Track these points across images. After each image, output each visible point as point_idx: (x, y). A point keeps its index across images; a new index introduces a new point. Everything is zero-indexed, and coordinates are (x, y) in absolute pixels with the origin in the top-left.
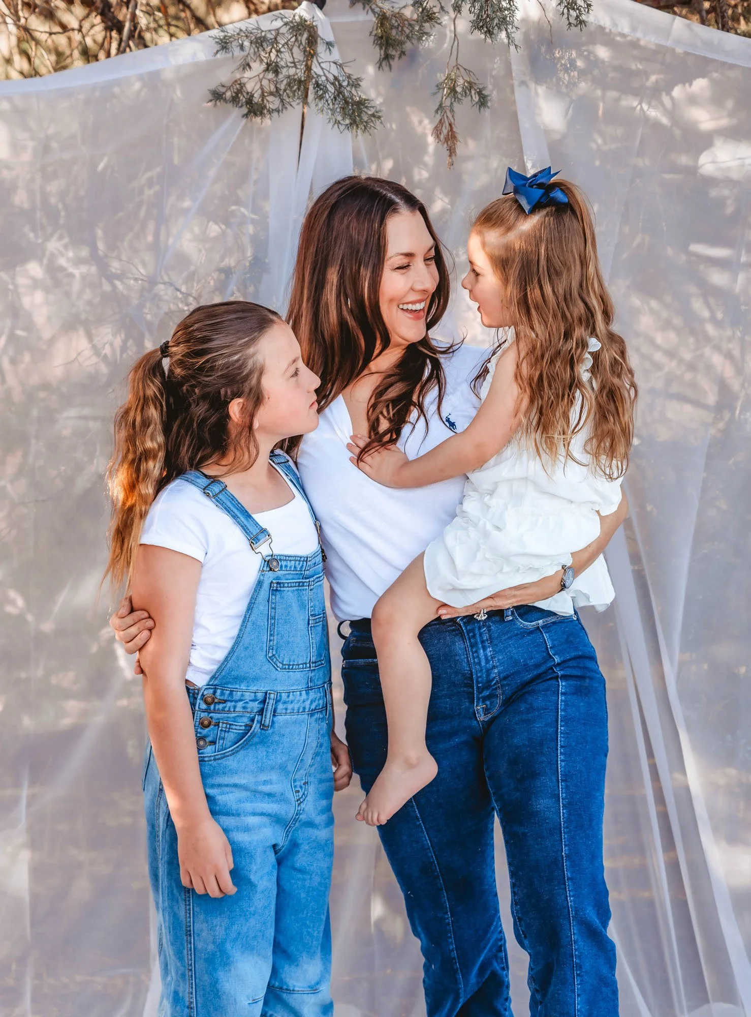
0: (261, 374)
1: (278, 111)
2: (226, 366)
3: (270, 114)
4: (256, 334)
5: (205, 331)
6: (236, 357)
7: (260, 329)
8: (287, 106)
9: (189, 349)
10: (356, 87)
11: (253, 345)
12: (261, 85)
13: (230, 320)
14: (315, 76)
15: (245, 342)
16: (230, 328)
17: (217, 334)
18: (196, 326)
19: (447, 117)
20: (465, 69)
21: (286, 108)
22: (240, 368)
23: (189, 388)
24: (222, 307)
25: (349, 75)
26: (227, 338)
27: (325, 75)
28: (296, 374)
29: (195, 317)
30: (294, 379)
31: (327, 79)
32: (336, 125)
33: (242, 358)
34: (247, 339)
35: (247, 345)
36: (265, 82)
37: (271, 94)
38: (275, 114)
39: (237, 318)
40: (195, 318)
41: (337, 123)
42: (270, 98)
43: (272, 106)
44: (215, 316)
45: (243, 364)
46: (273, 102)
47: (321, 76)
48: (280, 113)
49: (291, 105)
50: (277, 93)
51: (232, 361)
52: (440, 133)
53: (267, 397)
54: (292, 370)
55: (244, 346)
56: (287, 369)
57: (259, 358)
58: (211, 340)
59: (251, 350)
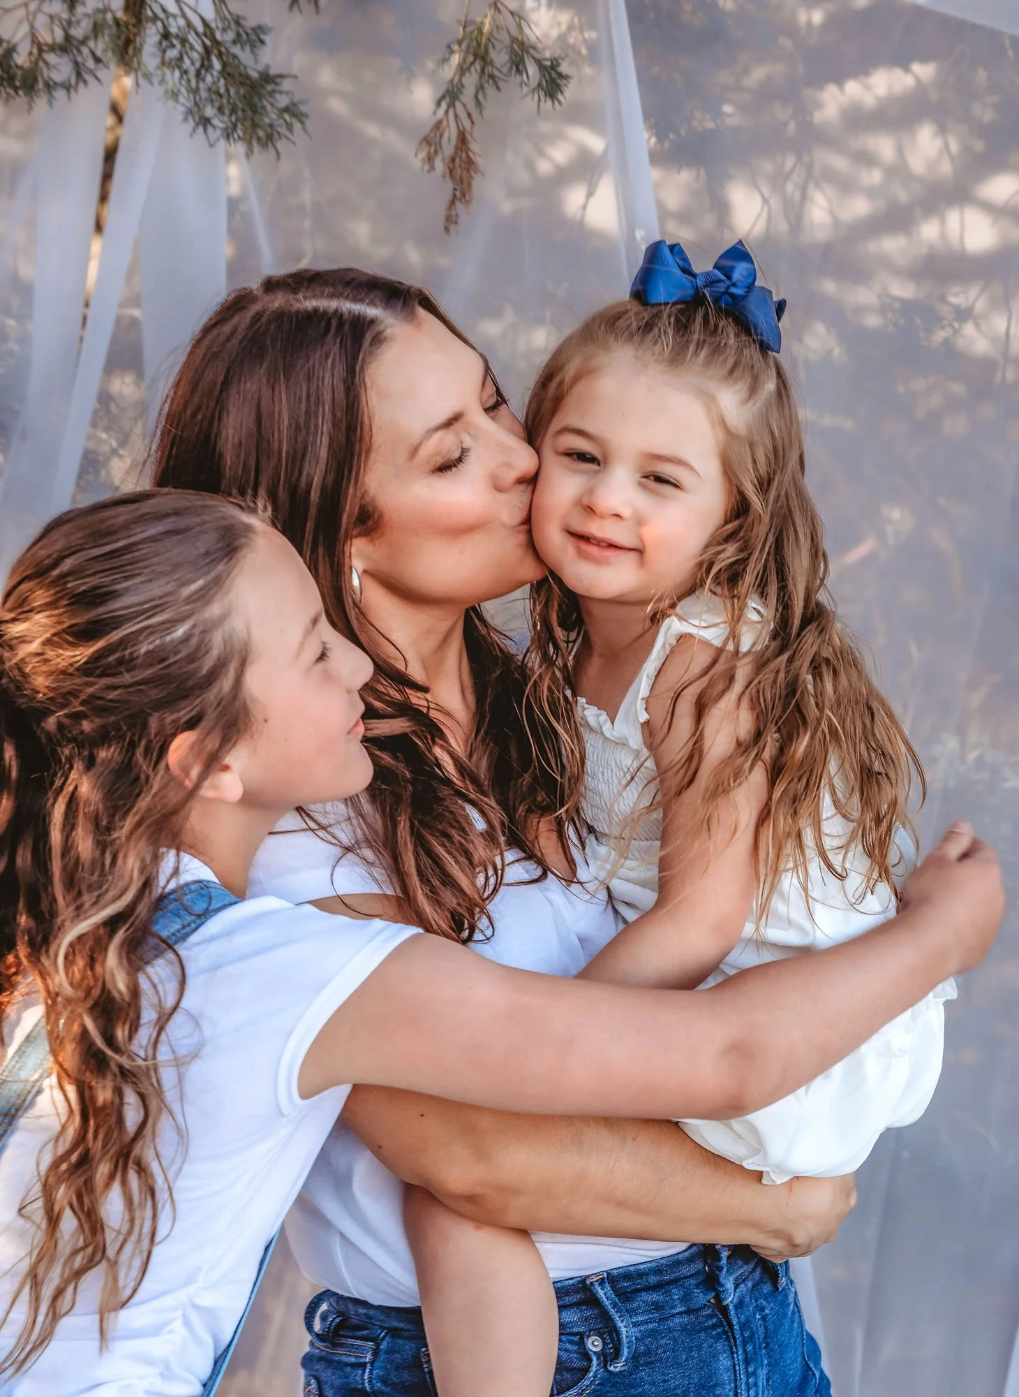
0: (243, 664)
1: (67, 87)
2: (157, 657)
3: (50, 92)
4: (221, 567)
5: (95, 573)
6: (180, 631)
7: (229, 552)
8: (87, 77)
9: (59, 623)
10: (253, 47)
11: (219, 596)
12: (32, 27)
13: (154, 539)
14: (162, 15)
15: (197, 592)
16: (155, 560)
17: (126, 578)
18: (67, 565)
19: (456, 116)
20: (512, 13)
21: (85, 82)
22: (192, 658)
23: (67, 721)
24: (121, 509)
25: (238, 17)
26: (154, 585)
27: (184, 16)
28: (322, 657)
29: (59, 542)
30: (321, 665)
31: (189, 25)
32: (201, 129)
33: (197, 631)
34: (200, 583)
35: (203, 597)
36: (41, 21)
37: (53, 48)
38: (60, 94)
39: (168, 533)
40: (60, 545)
41: (205, 122)
42: (51, 58)
43: (57, 77)
44: (111, 533)
45: (198, 649)
46: (60, 69)
47: (175, 16)
48: (72, 91)
49: (97, 78)
50: (67, 46)
51: (172, 641)
52: (436, 152)
53: (260, 718)
54: (313, 651)
55: (197, 600)
56: (302, 646)
57: (237, 624)
58: (114, 595)
59: (215, 610)
